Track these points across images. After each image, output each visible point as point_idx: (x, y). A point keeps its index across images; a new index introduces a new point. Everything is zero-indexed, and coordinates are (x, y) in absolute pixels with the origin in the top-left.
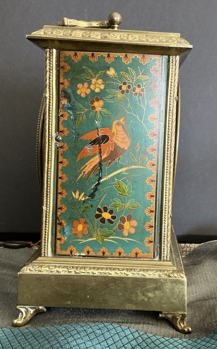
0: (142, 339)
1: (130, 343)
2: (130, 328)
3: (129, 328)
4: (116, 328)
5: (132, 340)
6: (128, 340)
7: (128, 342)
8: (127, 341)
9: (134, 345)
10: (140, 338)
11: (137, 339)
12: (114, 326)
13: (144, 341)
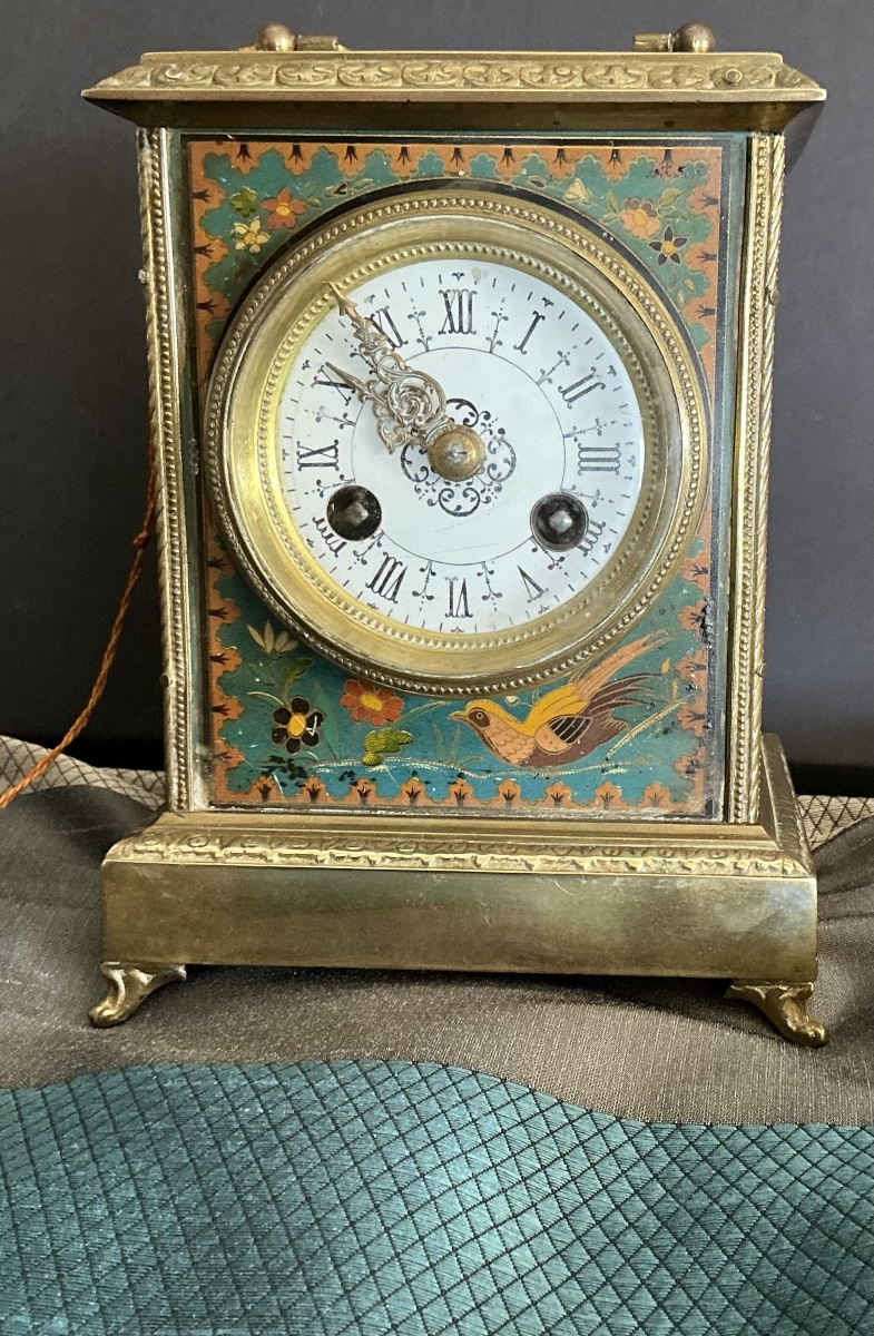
0: (669, 1155)
1: (626, 1176)
2: (623, 1121)
3: (621, 1118)
5: (635, 1164)
6: (619, 1166)
7: (620, 1172)
8: (614, 1170)
9: (639, 1181)
10: (661, 1152)
11: (651, 1159)
13: (673, 1160)
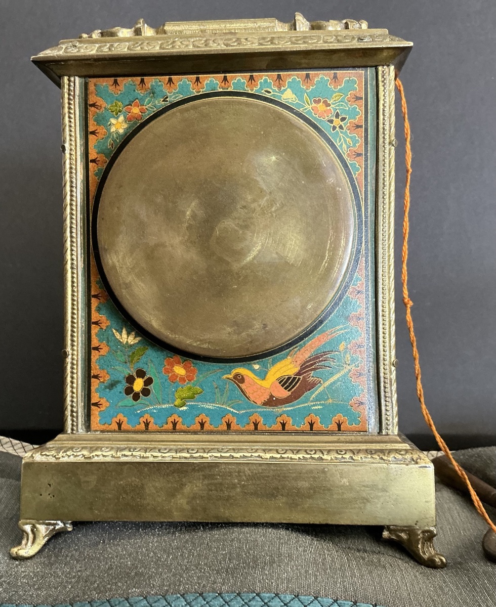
4: (289, 605)
12: (285, 599)
